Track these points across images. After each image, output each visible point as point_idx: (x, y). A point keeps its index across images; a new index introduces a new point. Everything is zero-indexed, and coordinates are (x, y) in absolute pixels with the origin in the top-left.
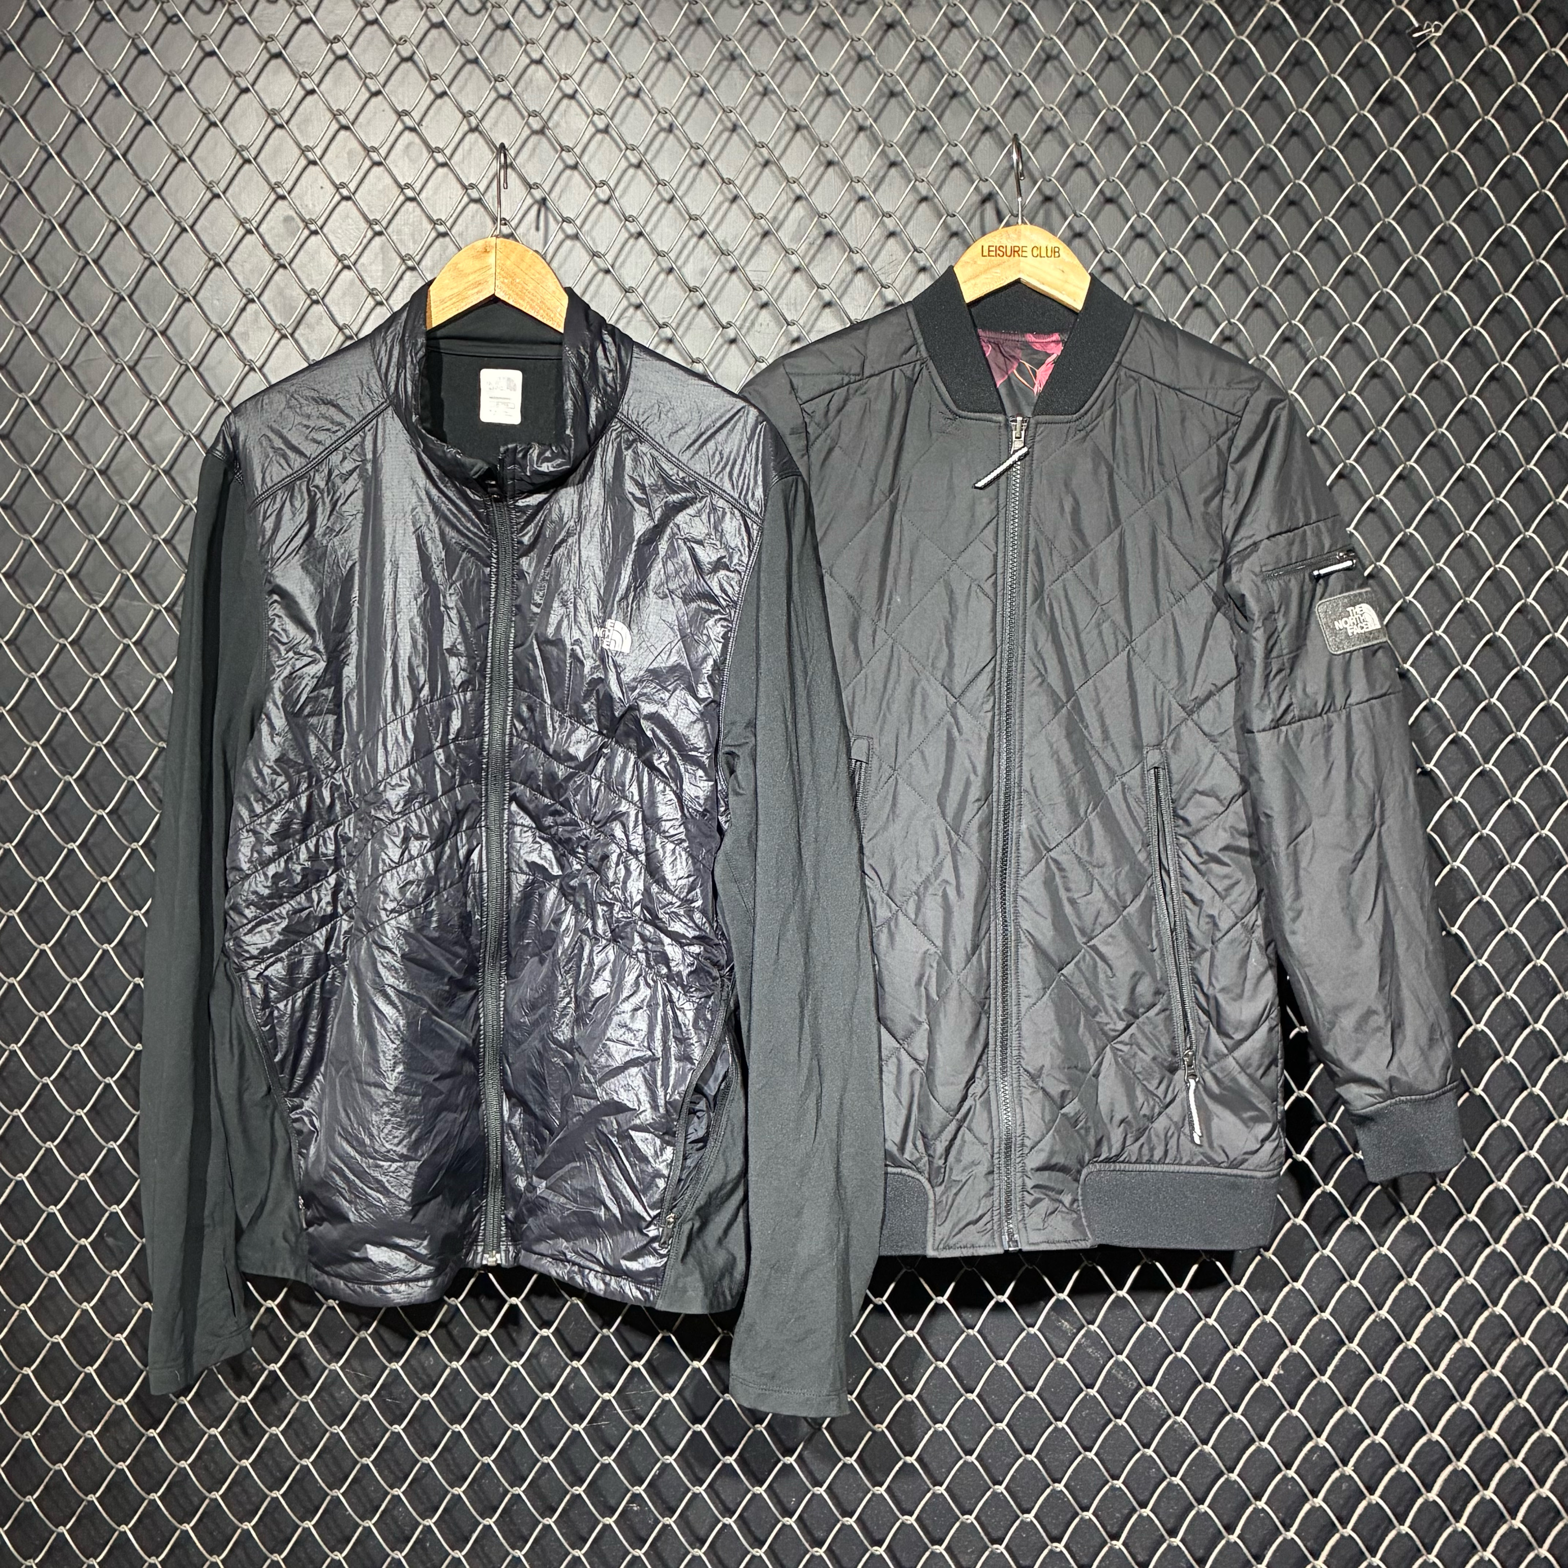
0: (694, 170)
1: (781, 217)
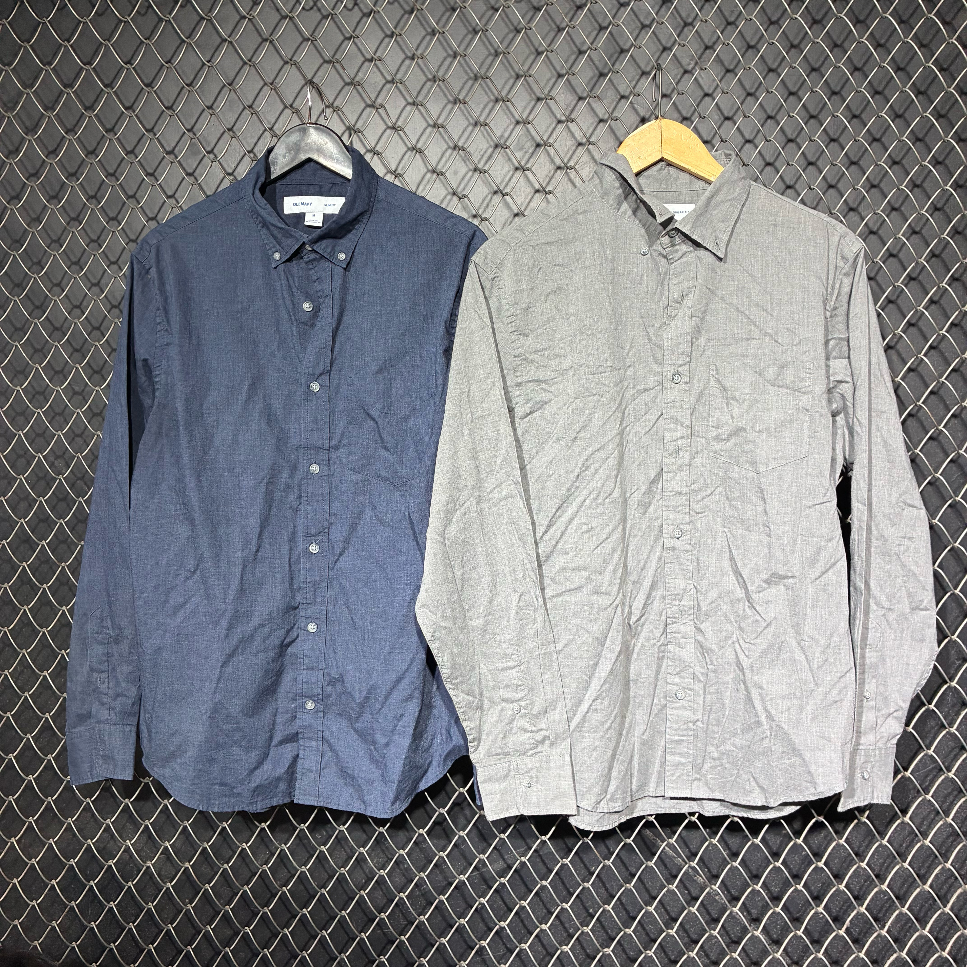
0: (450, 106)
1: (506, 135)
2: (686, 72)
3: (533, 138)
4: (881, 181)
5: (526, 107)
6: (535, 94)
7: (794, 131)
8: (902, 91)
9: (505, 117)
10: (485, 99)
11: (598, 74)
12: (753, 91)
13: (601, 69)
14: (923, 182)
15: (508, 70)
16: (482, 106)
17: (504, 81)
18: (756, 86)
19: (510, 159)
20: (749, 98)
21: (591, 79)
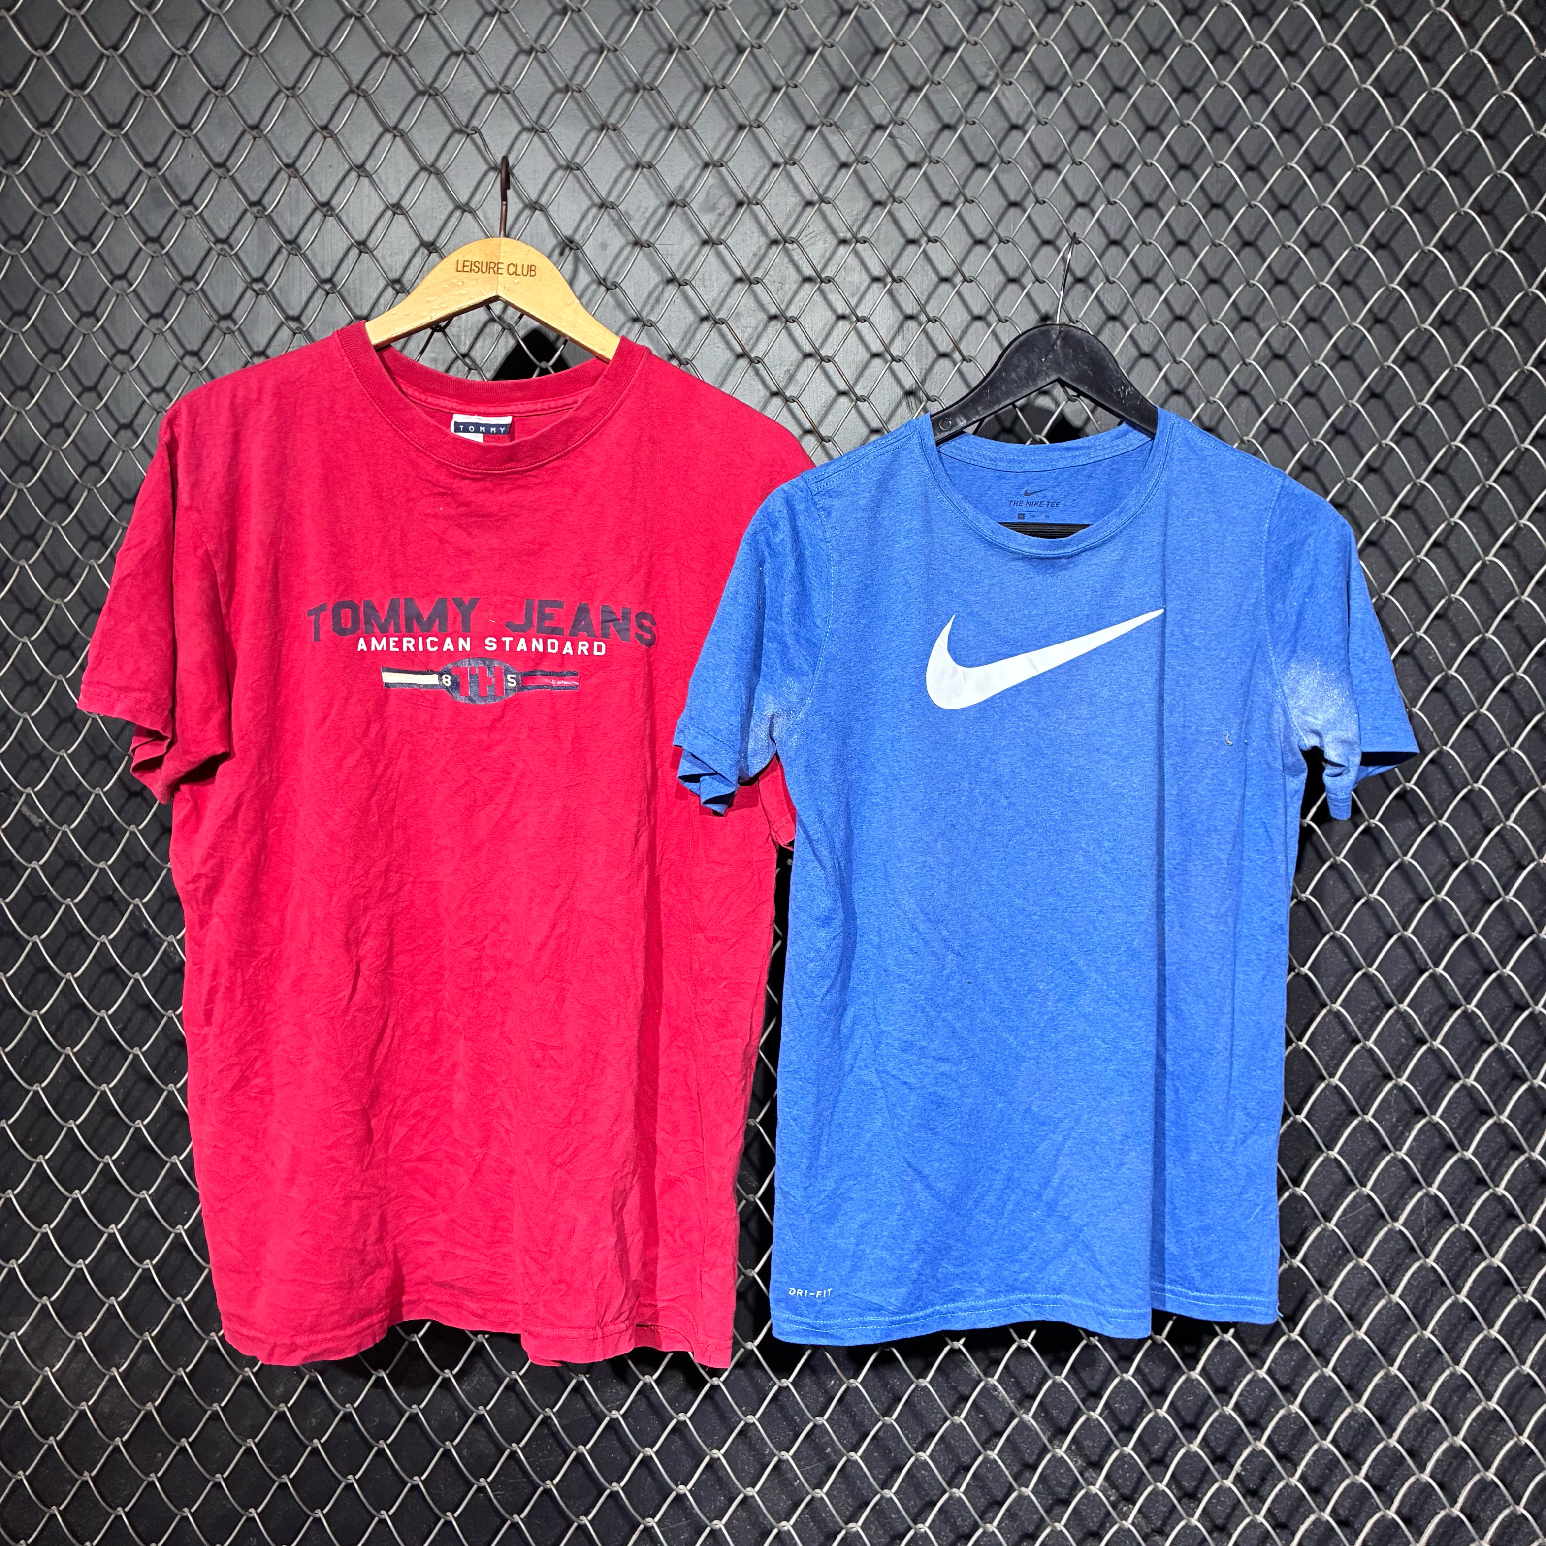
2: (981, 88)
3: (731, 193)
4: (1291, 273)
5: (720, 140)
6: (734, 118)
7: (1154, 190)
8: (1324, 129)
9: (686, 155)
10: (653, 125)
11: (838, 88)
12: (1088, 122)
13: (843, 79)
14: (1357, 275)
15: (690, 79)
16: (647, 136)
17: (682, 96)
18: (1093, 115)
19: (692, 226)
20: (1083, 134)
21: (828, 95)
